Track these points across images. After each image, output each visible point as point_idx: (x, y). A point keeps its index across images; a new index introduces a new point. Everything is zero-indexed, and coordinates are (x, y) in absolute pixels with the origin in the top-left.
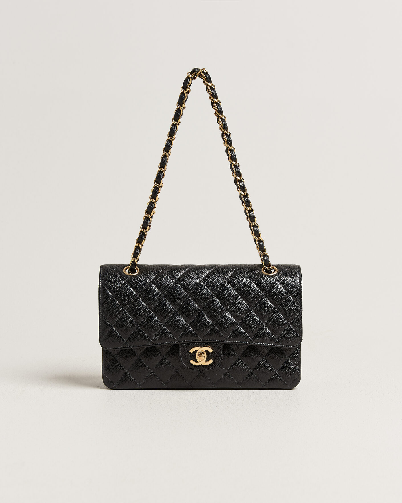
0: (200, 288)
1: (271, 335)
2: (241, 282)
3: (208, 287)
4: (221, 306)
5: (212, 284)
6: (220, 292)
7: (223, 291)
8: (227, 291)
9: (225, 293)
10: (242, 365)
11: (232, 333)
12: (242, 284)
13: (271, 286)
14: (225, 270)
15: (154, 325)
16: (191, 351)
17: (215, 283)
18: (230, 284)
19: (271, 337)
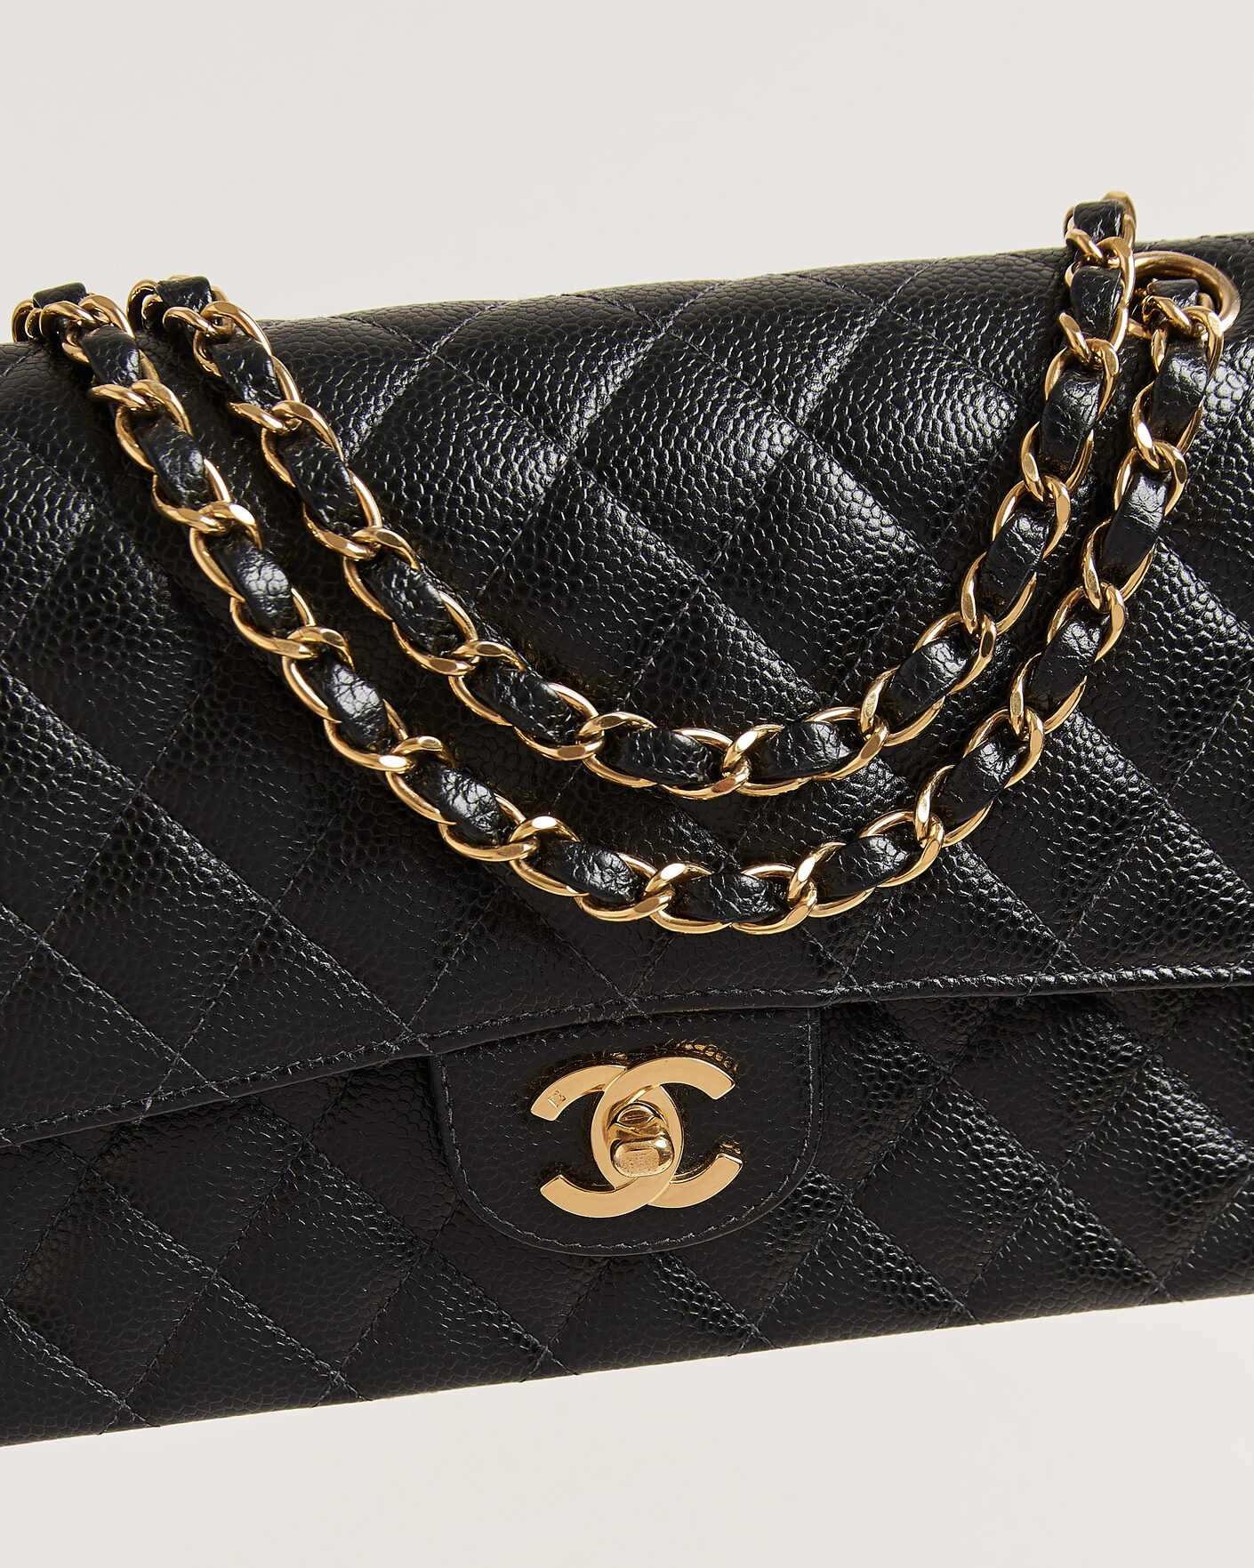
0: (571, 528)
1: (1228, 892)
2: (945, 432)
3: (646, 510)
4: (778, 685)
5: (675, 477)
6: (764, 547)
7: (792, 538)
8: (827, 534)
9: (808, 558)
10: (978, 1141)
11: (895, 911)
12: (957, 458)
13: (1218, 448)
14: (776, 331)
15: (181, 923)
16: (550, 1105)
17: (710, 467)
18: (848, 465)
19: (1227, 906)
